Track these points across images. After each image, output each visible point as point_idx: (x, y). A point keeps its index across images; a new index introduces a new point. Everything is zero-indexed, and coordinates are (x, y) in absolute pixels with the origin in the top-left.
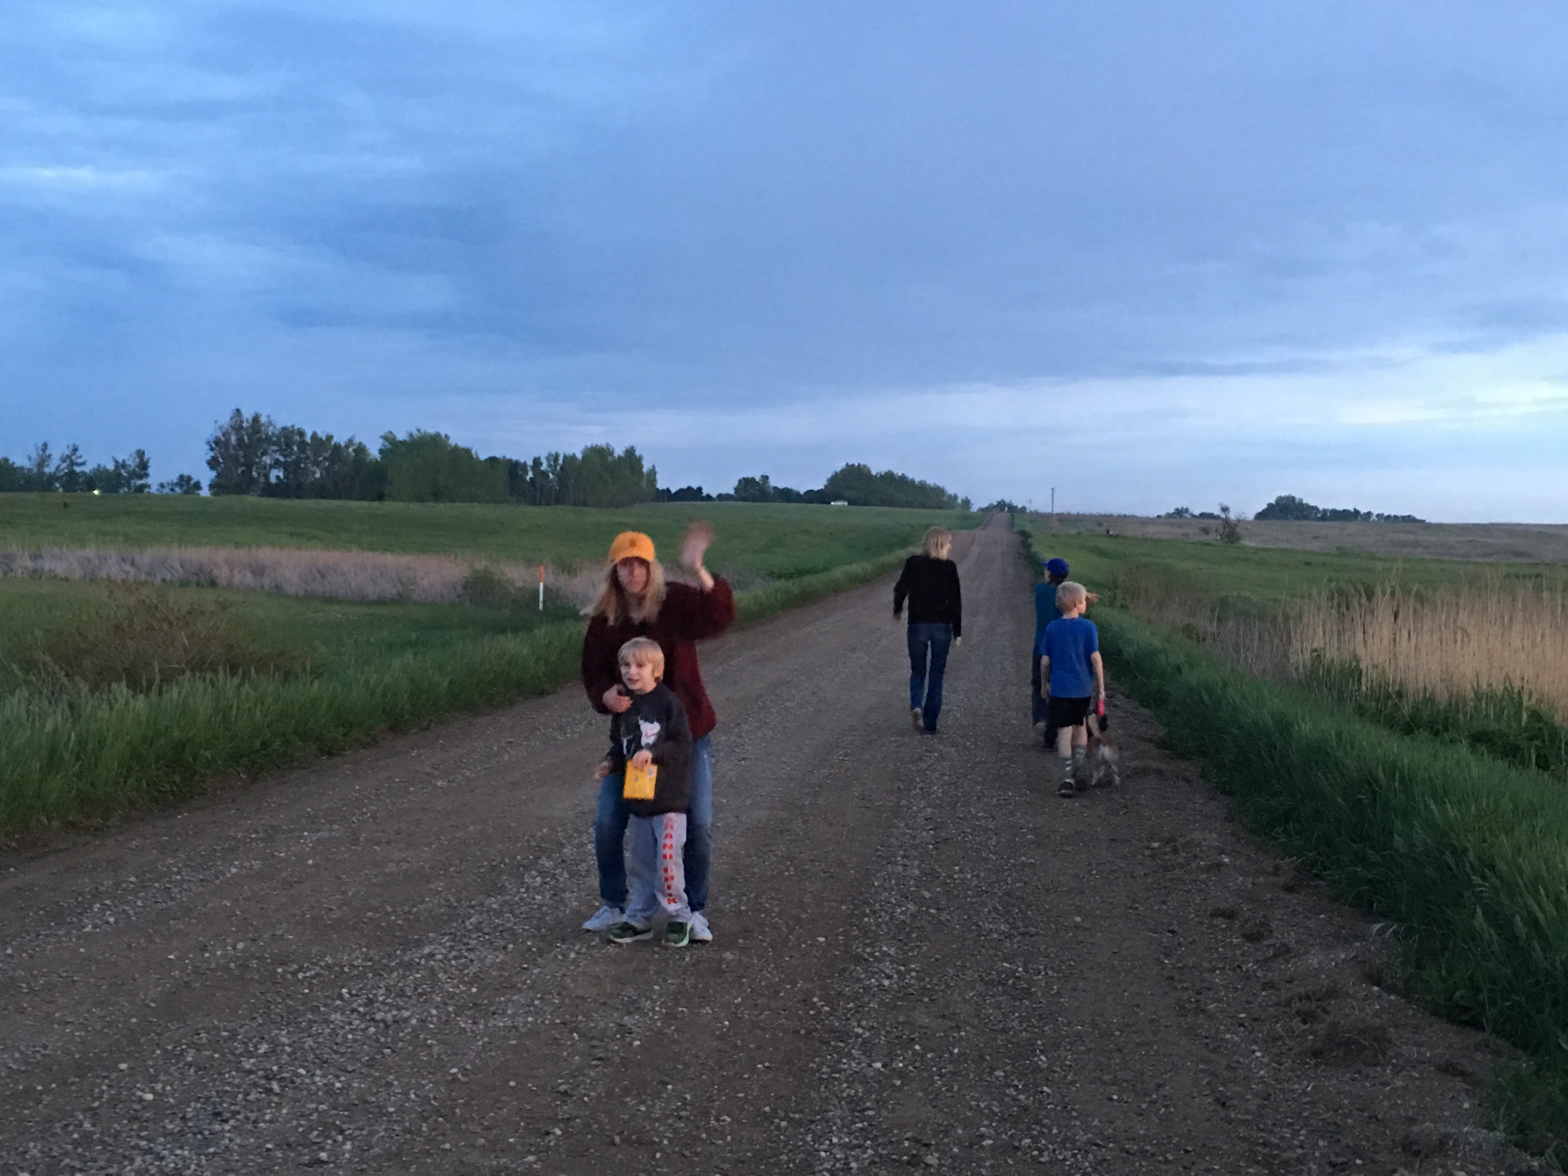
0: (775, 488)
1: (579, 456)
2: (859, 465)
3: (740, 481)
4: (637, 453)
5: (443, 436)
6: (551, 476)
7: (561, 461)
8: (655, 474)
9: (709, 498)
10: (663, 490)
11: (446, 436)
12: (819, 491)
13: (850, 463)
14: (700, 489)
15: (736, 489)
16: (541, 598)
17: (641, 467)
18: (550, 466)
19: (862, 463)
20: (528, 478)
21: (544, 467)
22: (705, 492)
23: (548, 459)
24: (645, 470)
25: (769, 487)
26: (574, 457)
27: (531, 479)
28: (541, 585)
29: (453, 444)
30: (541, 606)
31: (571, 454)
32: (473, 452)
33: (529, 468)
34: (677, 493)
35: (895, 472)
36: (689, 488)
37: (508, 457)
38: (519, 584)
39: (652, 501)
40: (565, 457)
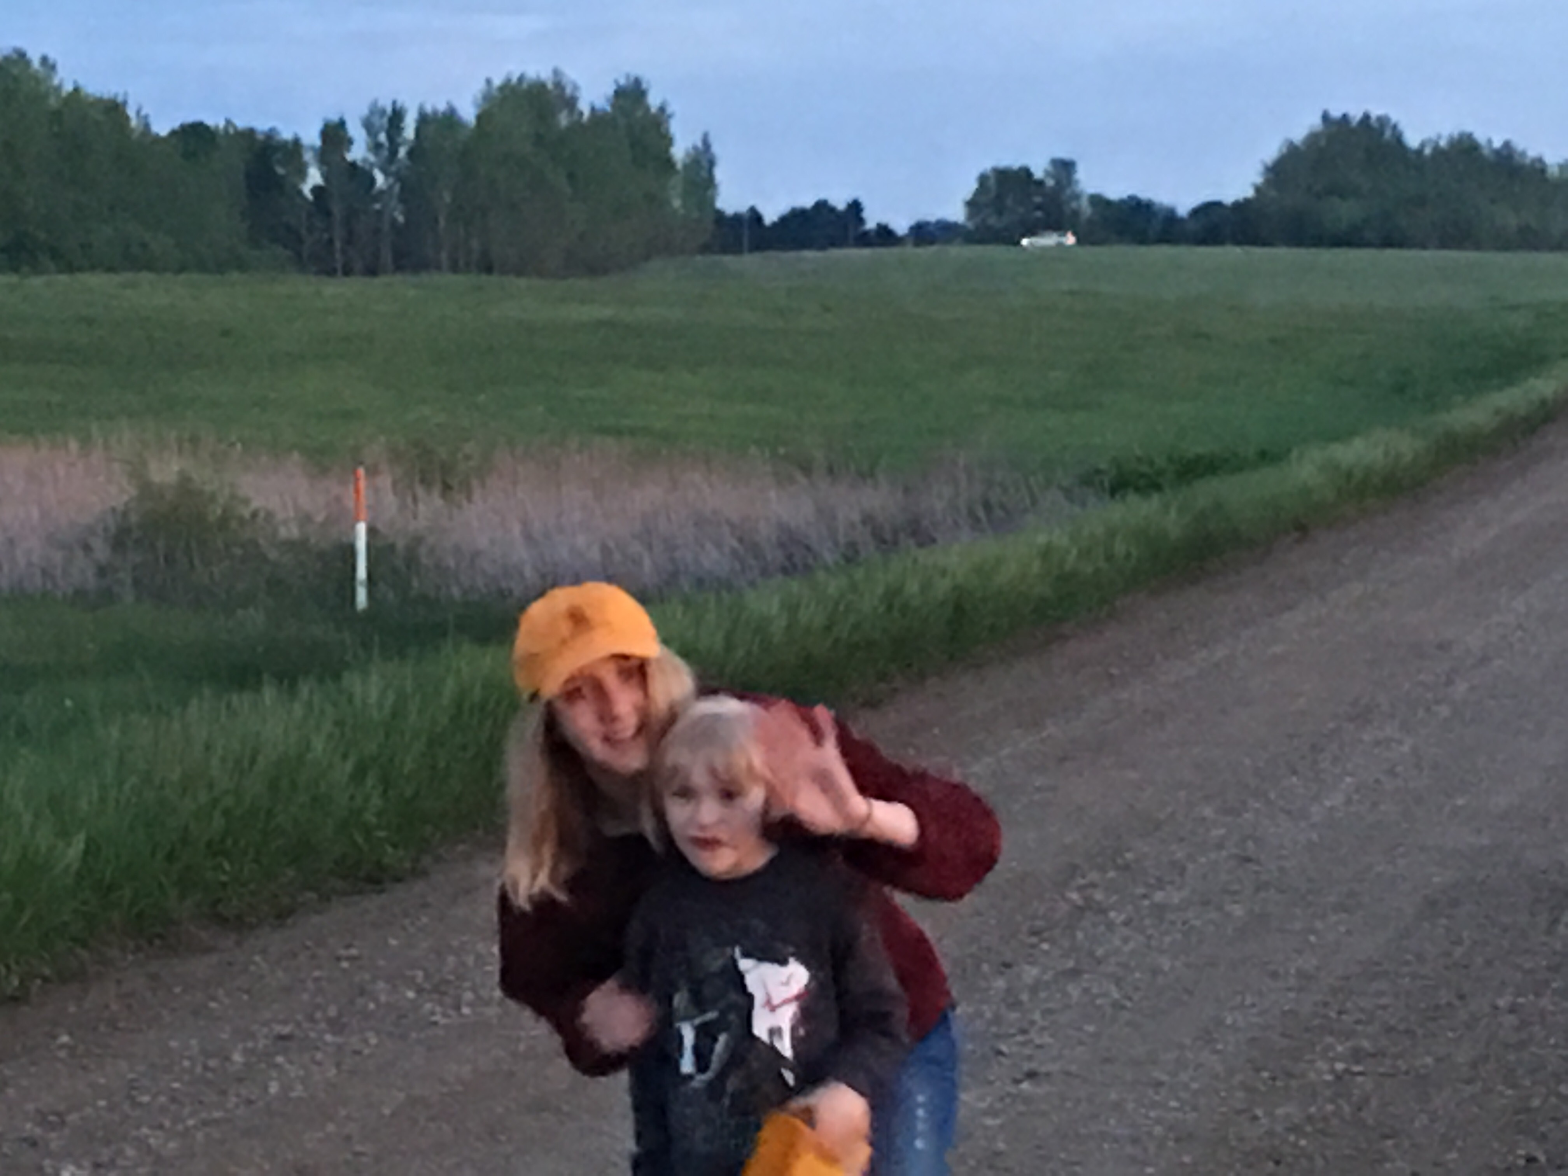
0: (1097, 201)
1: (468, 113)
2: (1366, 117)
3: (983, 179)
4: (654, 101)
5: (36, 64)
6: (380, 179)
7: (409, 131)
8: (712, 163)
9: (885, 235)
10: (737, 218)
11: (44, 60)
12: (1239, 206)
13: (1336, 113)
14: (855, 207)
15: (972, 205)
16: (362, 572)
17: (668, 141)
18: (376, 147)
19: (1376, 112)
20: (306, 189)
21: (357, 152)
22: (872, 219)
23: (368, 125)
24: (679, 152)
25: (1077, 197)
26: (450, 118)
27: (316, 190)
28: (361, 529)
29: (68, 88)
30: (362, 597)
31: (442, 107)
32: (131, 112)
33: (308, 156)
34: (784, 220)
35: (1480, 137)
36: (822, 206)
37: (241, 123)
38: (290, 528)
39: (705, 249)
40: (423, 120)
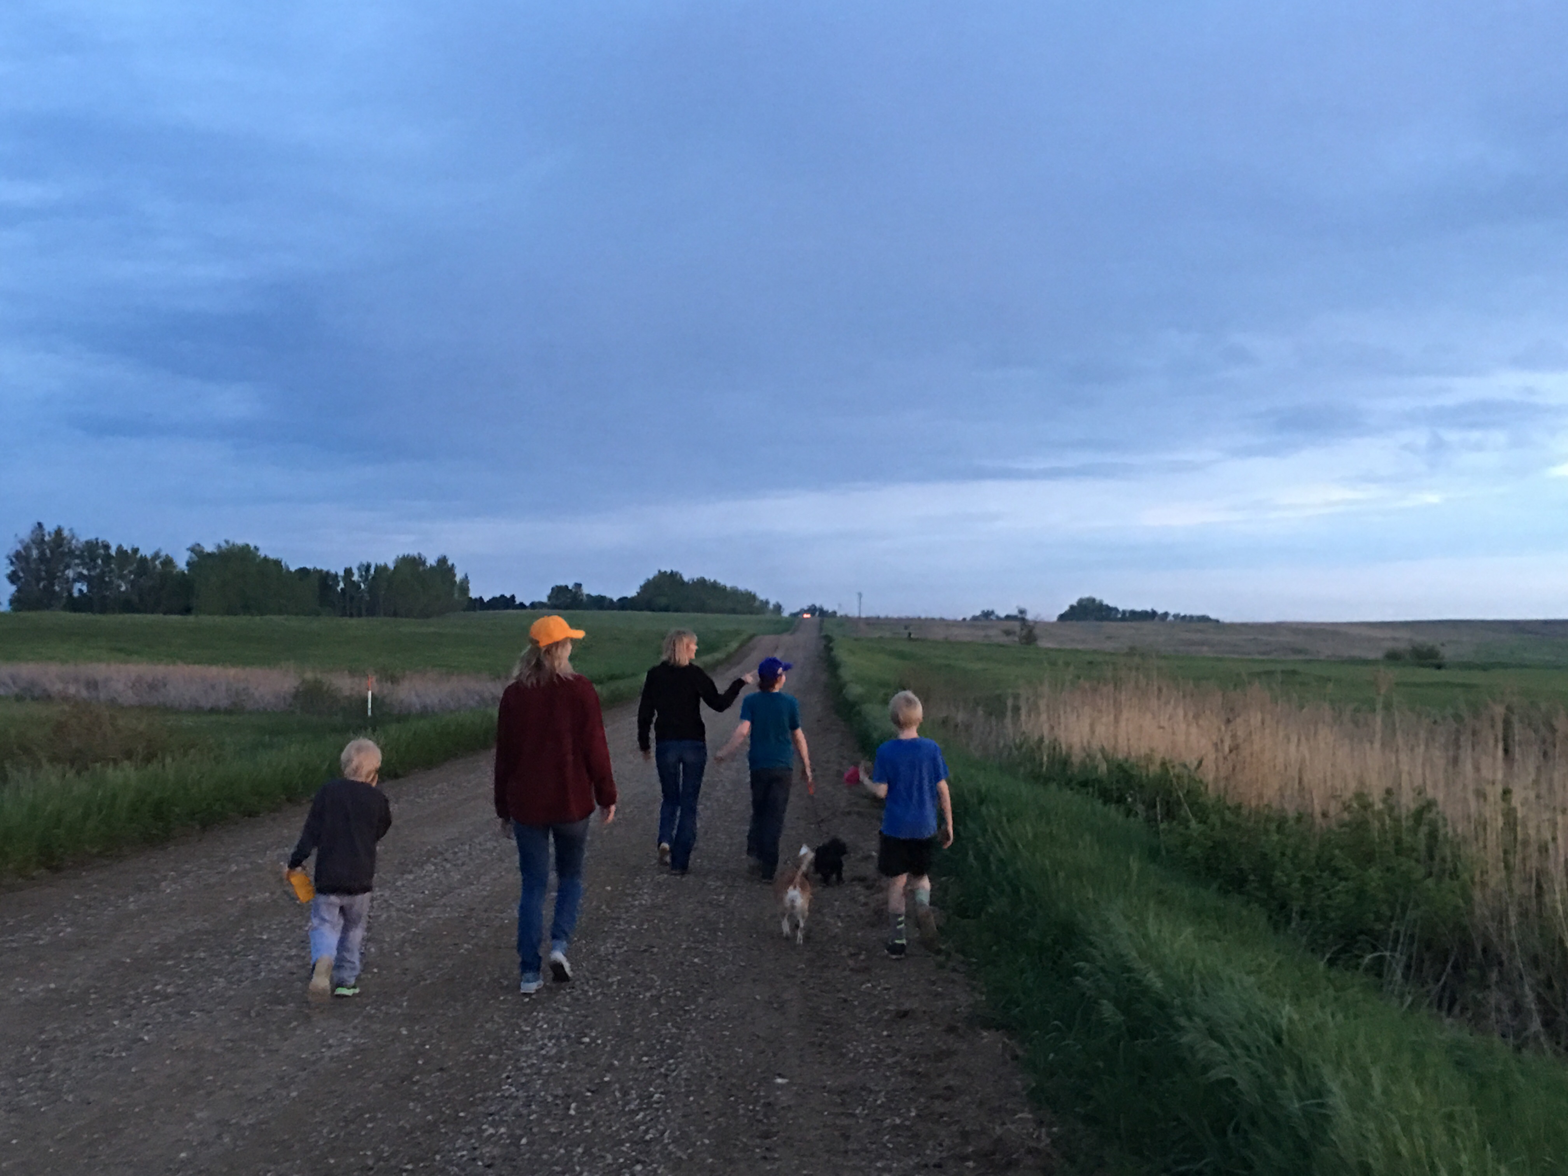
0: (588, 596)
1: (391, 566)
2: (672, 572)
3: (553, 589)
4: (450, 563)
5: (252, 548)
6: (363, 586)
7: (372, 571)
8: (468, 583)
9: (522, 606)
10: (476, 599)
11: (255, 547)
12: (633, 599)
13: (663, 570)
14: (513, 597)
15: (550, 598)
16: (370, 706)
17: (454, 575)
18: (361, 576)
19: (675, 570)
20: (339, 589)
21: (356, 578)
22: (518, 601)
23: (359, 569)
24: (458, 579)
25: (582, 595)
26: (385, 568)
27: (342, 589)
28: (370, 693)
29: (263, 556)
30: (369, 713)
31: (383, 564)
32: (283, 564)
33: (340, 579)
34: (490, 601)
35: (707, 578)
36: (502, 596)
37: (319, 568)
38: (347, 693)
39: (464, 610)
40: (377, 568)
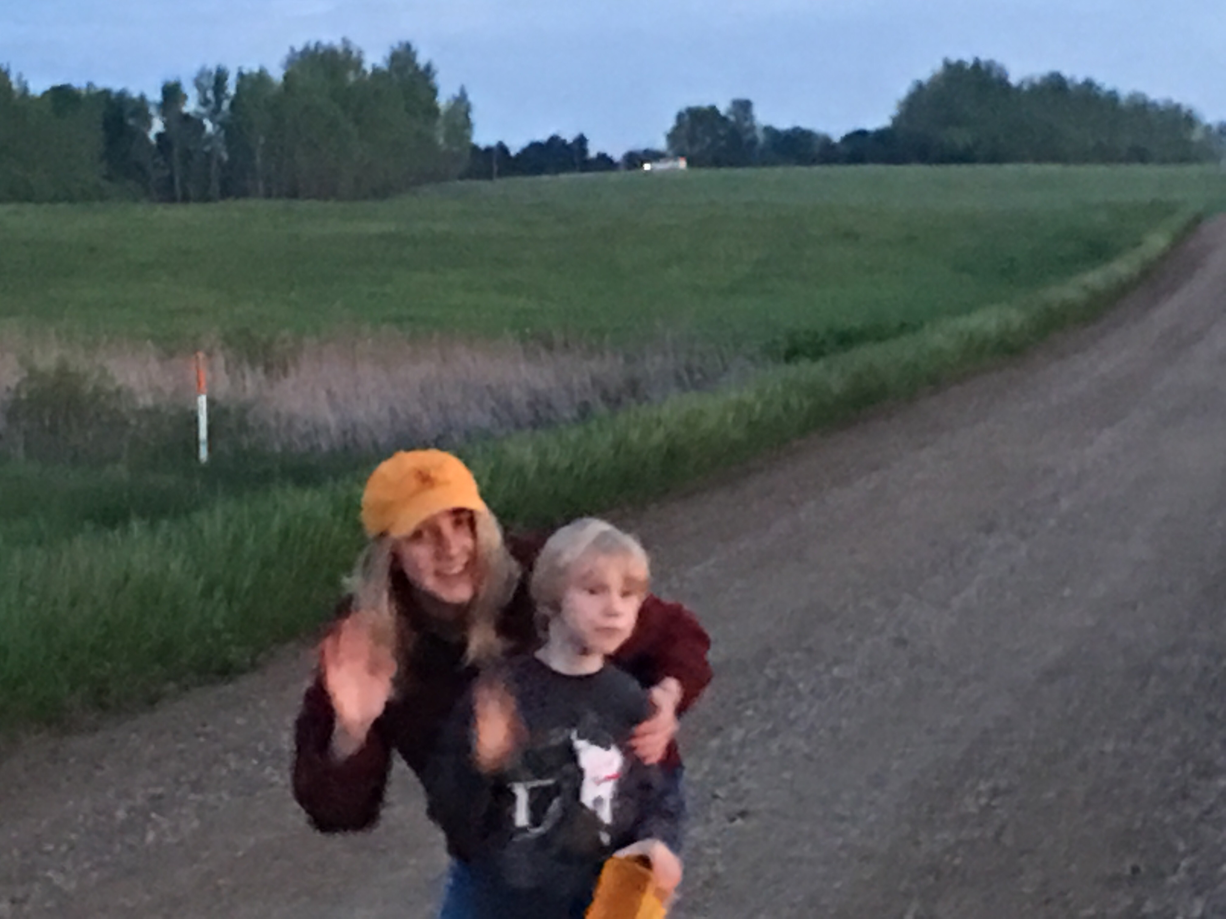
0: (769, 130)
2: (978, 61)
3: (680, 117)
4: (422, 60)
6: (209, 126)
7: (231, 90)
8: (468, 109)
9: (604, 161)
10: (489, 150)
12: (880, 133)
13: (954, 59)
14: (581, 141)
15: (672, 137)
16: (203, 434)
17: (434, 92)
18: (205, 102)
19: (984, 58)
20: (151, 136)
21: (191, 106)
23: (198, 84)
24: (443, 100)
25: (752, 128)
26: (262, 78)
27: (159, 136)
28: (202, 401)
30: (203, 454)
31: (256, 70)
32: (13, 78)
33: (152, 110)
34: (525, 152)
36: (555, 140)
37: (99, 85)
38: (146, 400)
40: (242, 79)
